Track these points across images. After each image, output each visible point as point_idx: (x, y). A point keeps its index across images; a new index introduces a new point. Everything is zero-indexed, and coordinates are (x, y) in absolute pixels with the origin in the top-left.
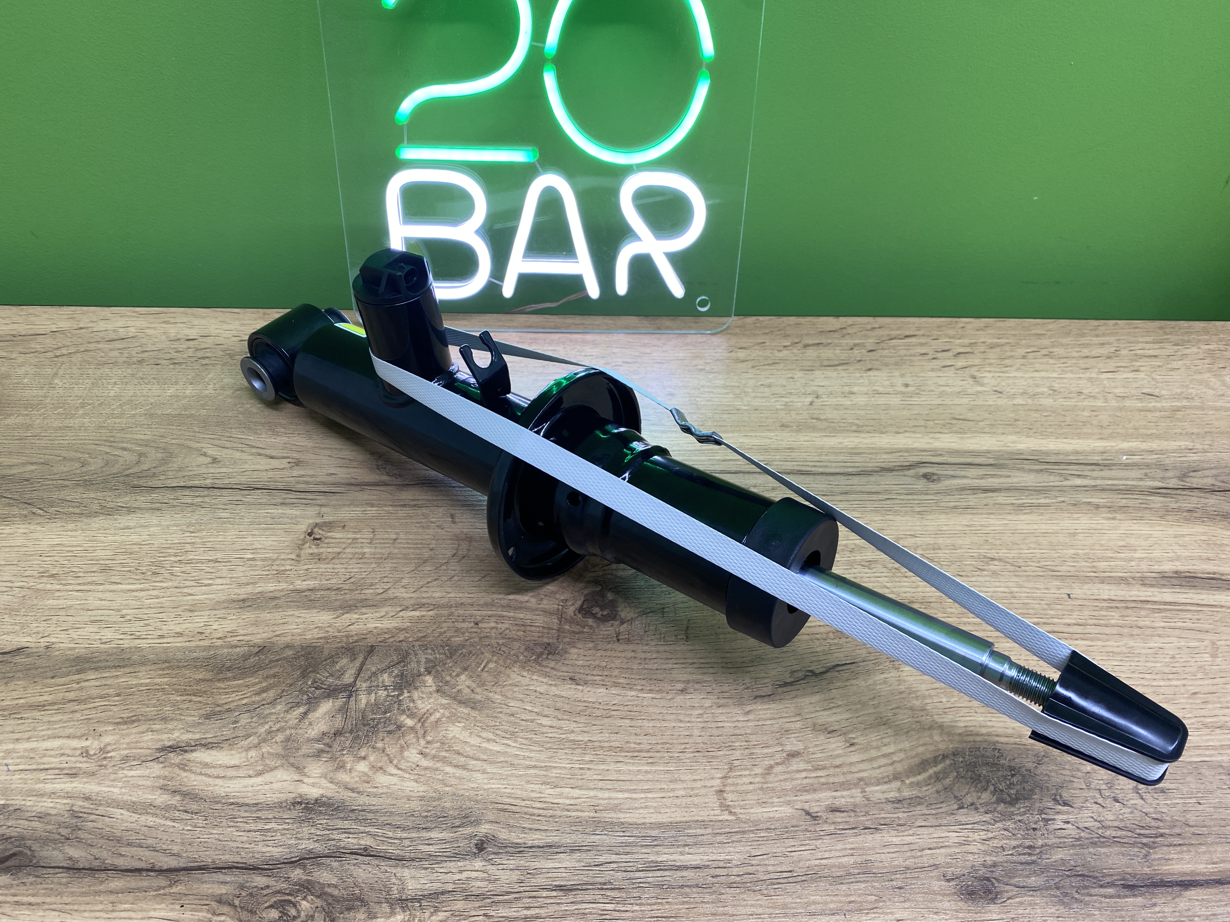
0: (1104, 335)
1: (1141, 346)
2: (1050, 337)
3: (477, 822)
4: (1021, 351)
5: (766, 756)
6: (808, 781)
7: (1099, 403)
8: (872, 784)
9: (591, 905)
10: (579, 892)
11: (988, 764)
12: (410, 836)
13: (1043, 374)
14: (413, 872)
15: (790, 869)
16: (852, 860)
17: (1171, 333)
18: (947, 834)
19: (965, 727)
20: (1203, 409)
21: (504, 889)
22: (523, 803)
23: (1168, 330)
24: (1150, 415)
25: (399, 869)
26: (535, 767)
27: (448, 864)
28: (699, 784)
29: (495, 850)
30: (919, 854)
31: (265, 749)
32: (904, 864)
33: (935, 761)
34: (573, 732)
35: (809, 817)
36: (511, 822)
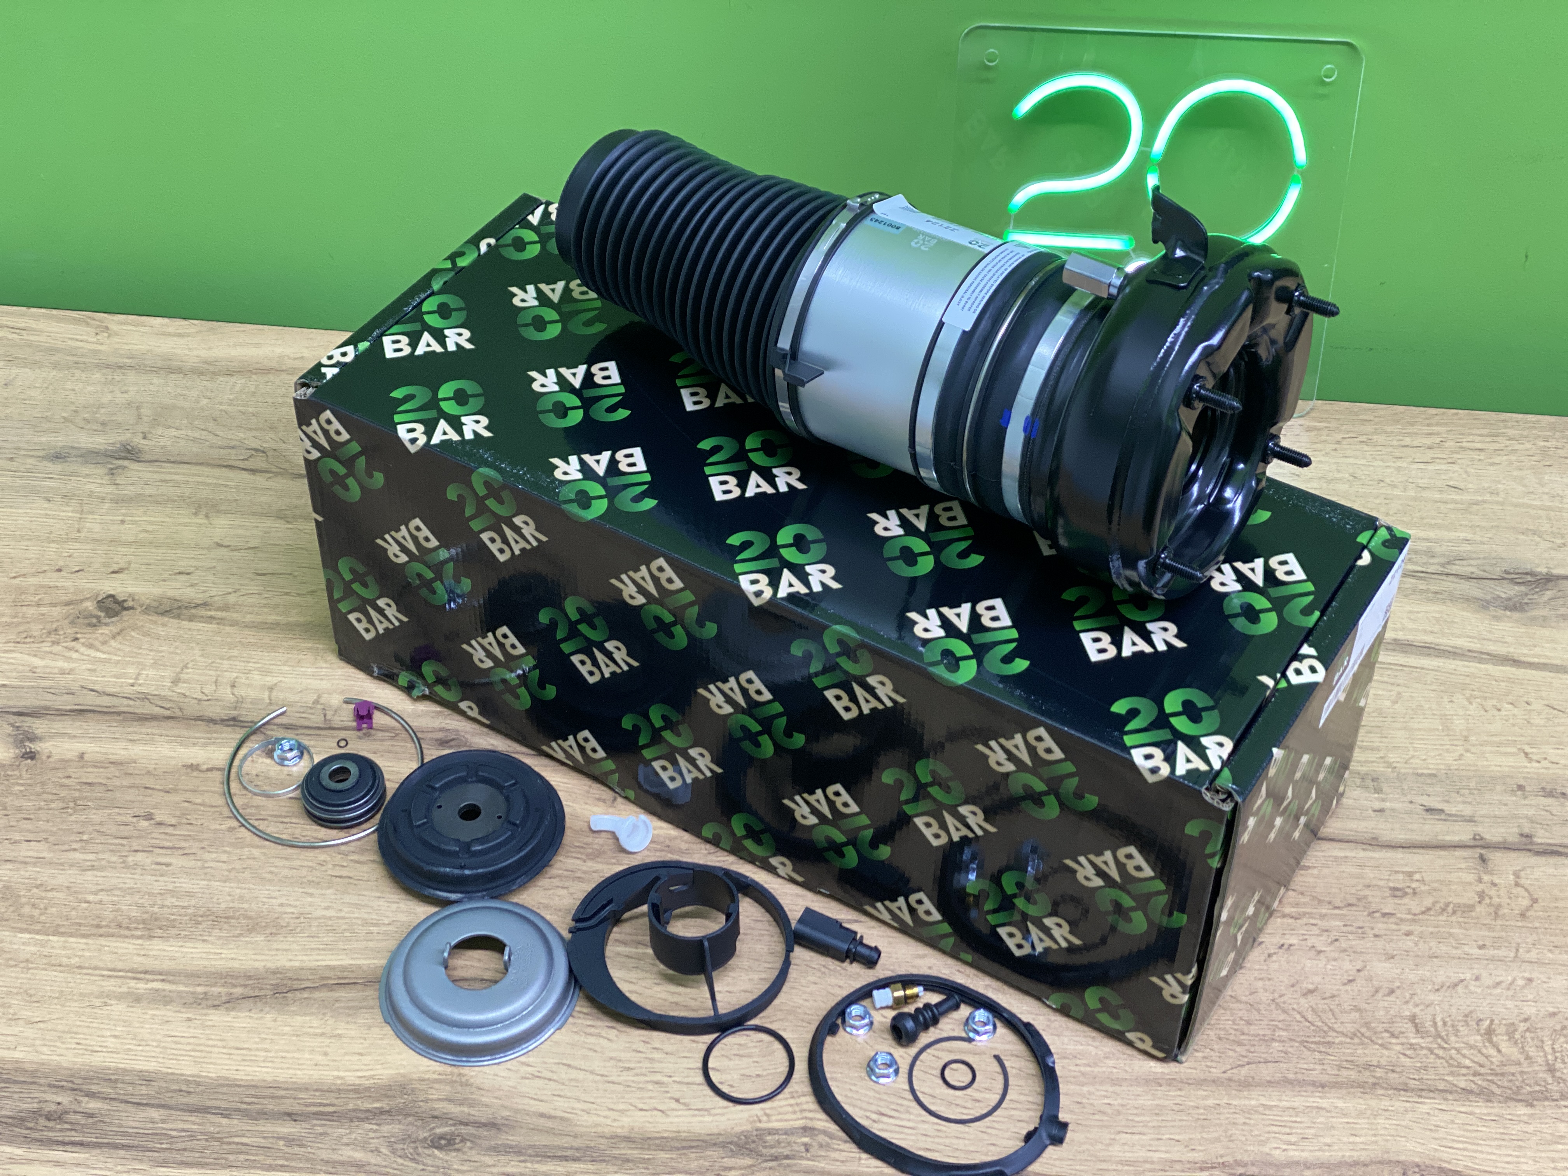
0: (1437, 424)
1: (1471, 438)
2: (1376, 424)
4: (1338, 437)
7: (1397, 492)
13: (1351, 460)
17: (1512, 427)
20: (1502, 504)
23: (1510, 424)
24: (1443, 507)
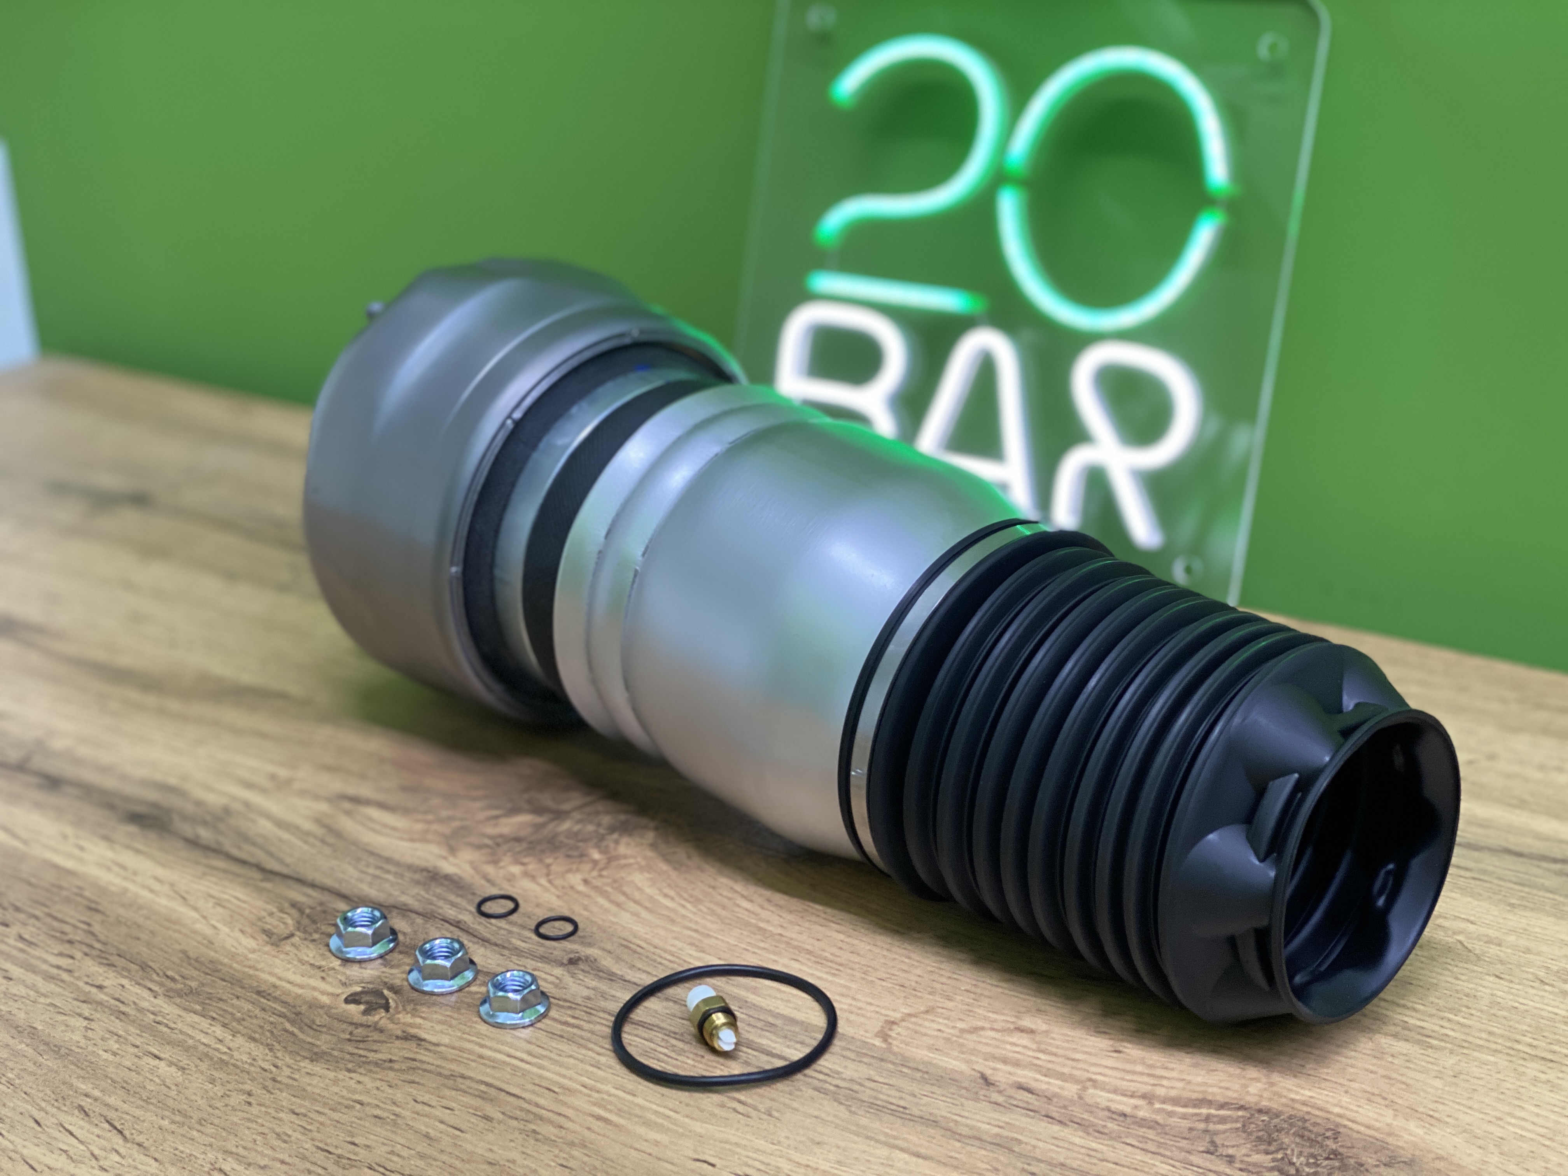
3: (590, 945)
5: (985, 1018)
6: (1016, 1055)
8: (1103, 1089)
9: (643, 1041)
10: (640, 1028)
11: (1302, 1137)
12: (511, 929)
14: (488, 953)
15: (908, 1106)
16: (996, 1130)
18: (1157, 1163)
19: (1311, 1097)
21: (564, 997)
22: (652, 949)
25: (476, 946)
26: (696, 931)
27: (529, 961)
28: (873, 1008)
29: (587, 968)
30: (1095, 1161)
31: (435, 827)
32: (1062, 1160)
33: (1222, 1106)
34: (768, 921)
35: (981, 1081)
36: (625, 957)
